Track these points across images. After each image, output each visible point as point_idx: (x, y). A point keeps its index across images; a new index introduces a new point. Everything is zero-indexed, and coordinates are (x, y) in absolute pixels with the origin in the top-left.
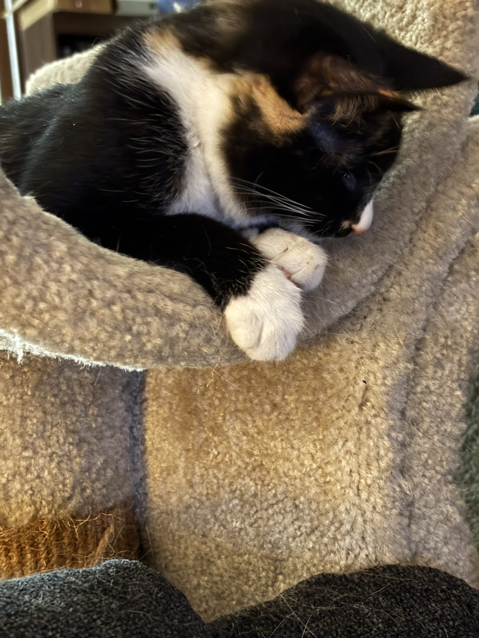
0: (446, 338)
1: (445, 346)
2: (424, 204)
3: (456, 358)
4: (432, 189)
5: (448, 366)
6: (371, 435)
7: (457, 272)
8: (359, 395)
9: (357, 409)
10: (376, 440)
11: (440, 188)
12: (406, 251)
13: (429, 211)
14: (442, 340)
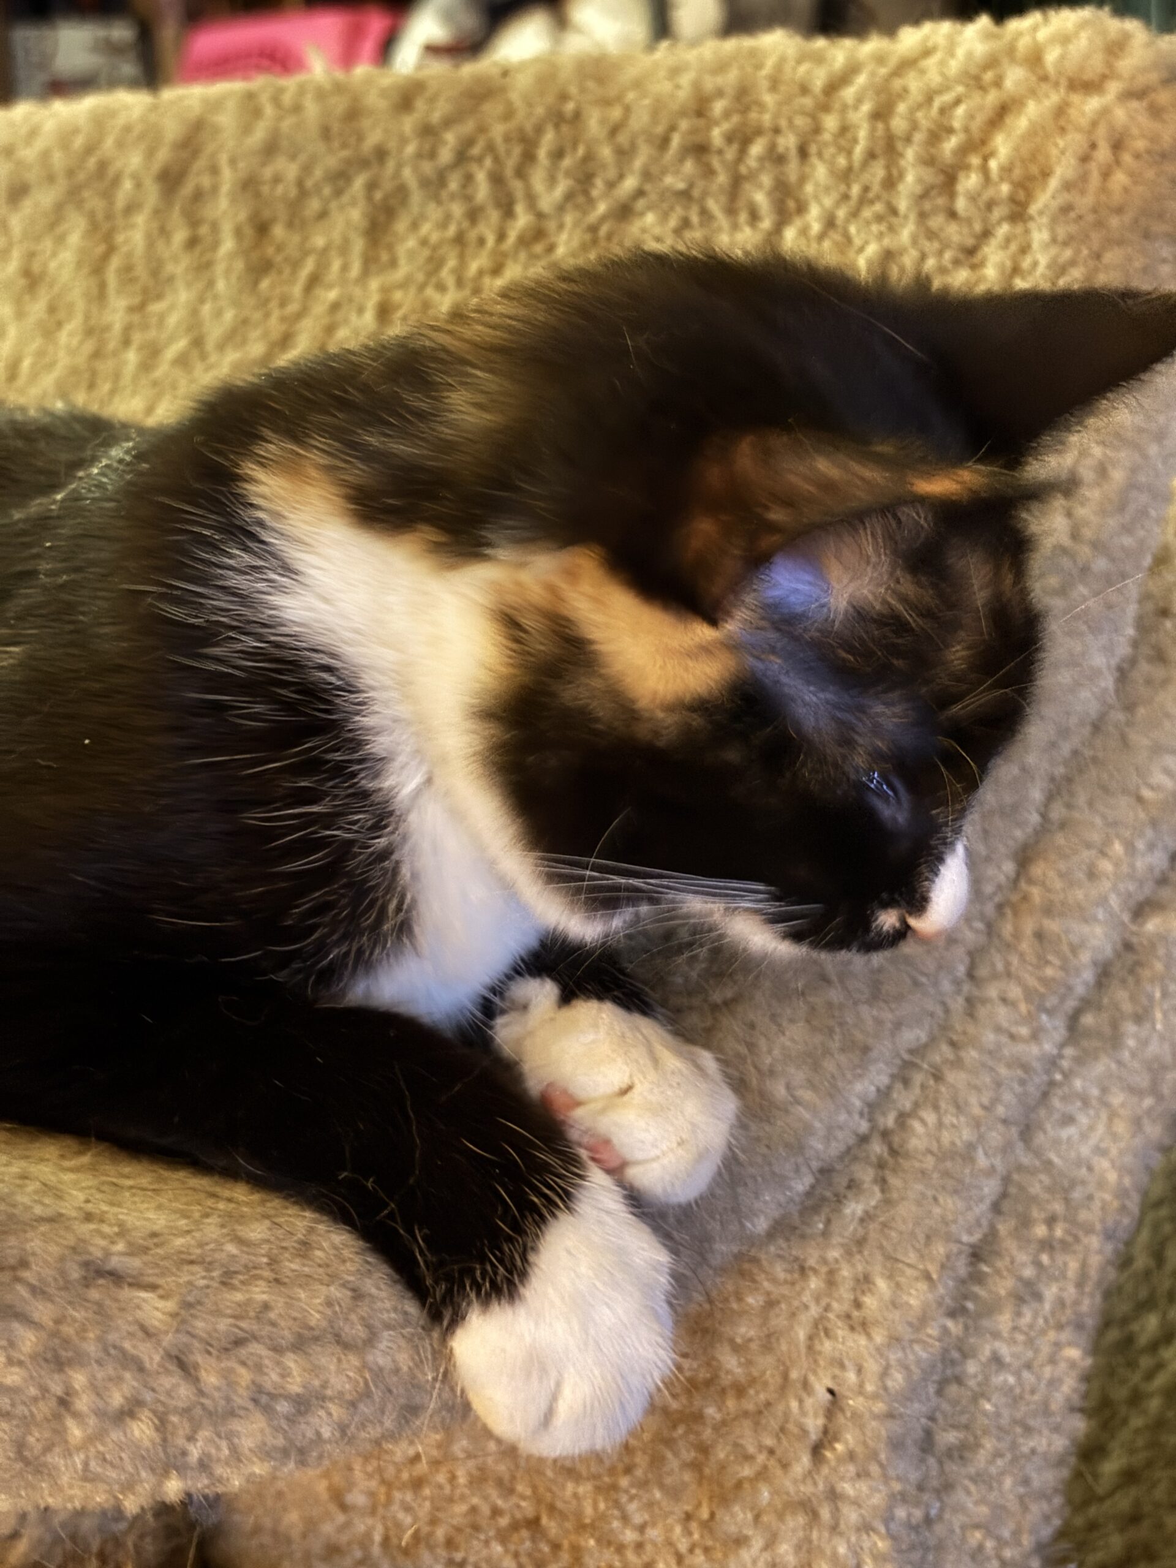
0: (1051, 1221)
1: (1047, 1245)
2: (1009, 867)
3: (1073, 1266)
4: (1035, 818)
5: (1050, 1292)
6: (842, 1526)
7: (1088, 1034)
8: (814, 1424)
9: (806, 1460)
10: (853, 1539)
11: (1057, 812)
12: (958, 1004)
13: (1023, 885)
14: (1041, 1231)
